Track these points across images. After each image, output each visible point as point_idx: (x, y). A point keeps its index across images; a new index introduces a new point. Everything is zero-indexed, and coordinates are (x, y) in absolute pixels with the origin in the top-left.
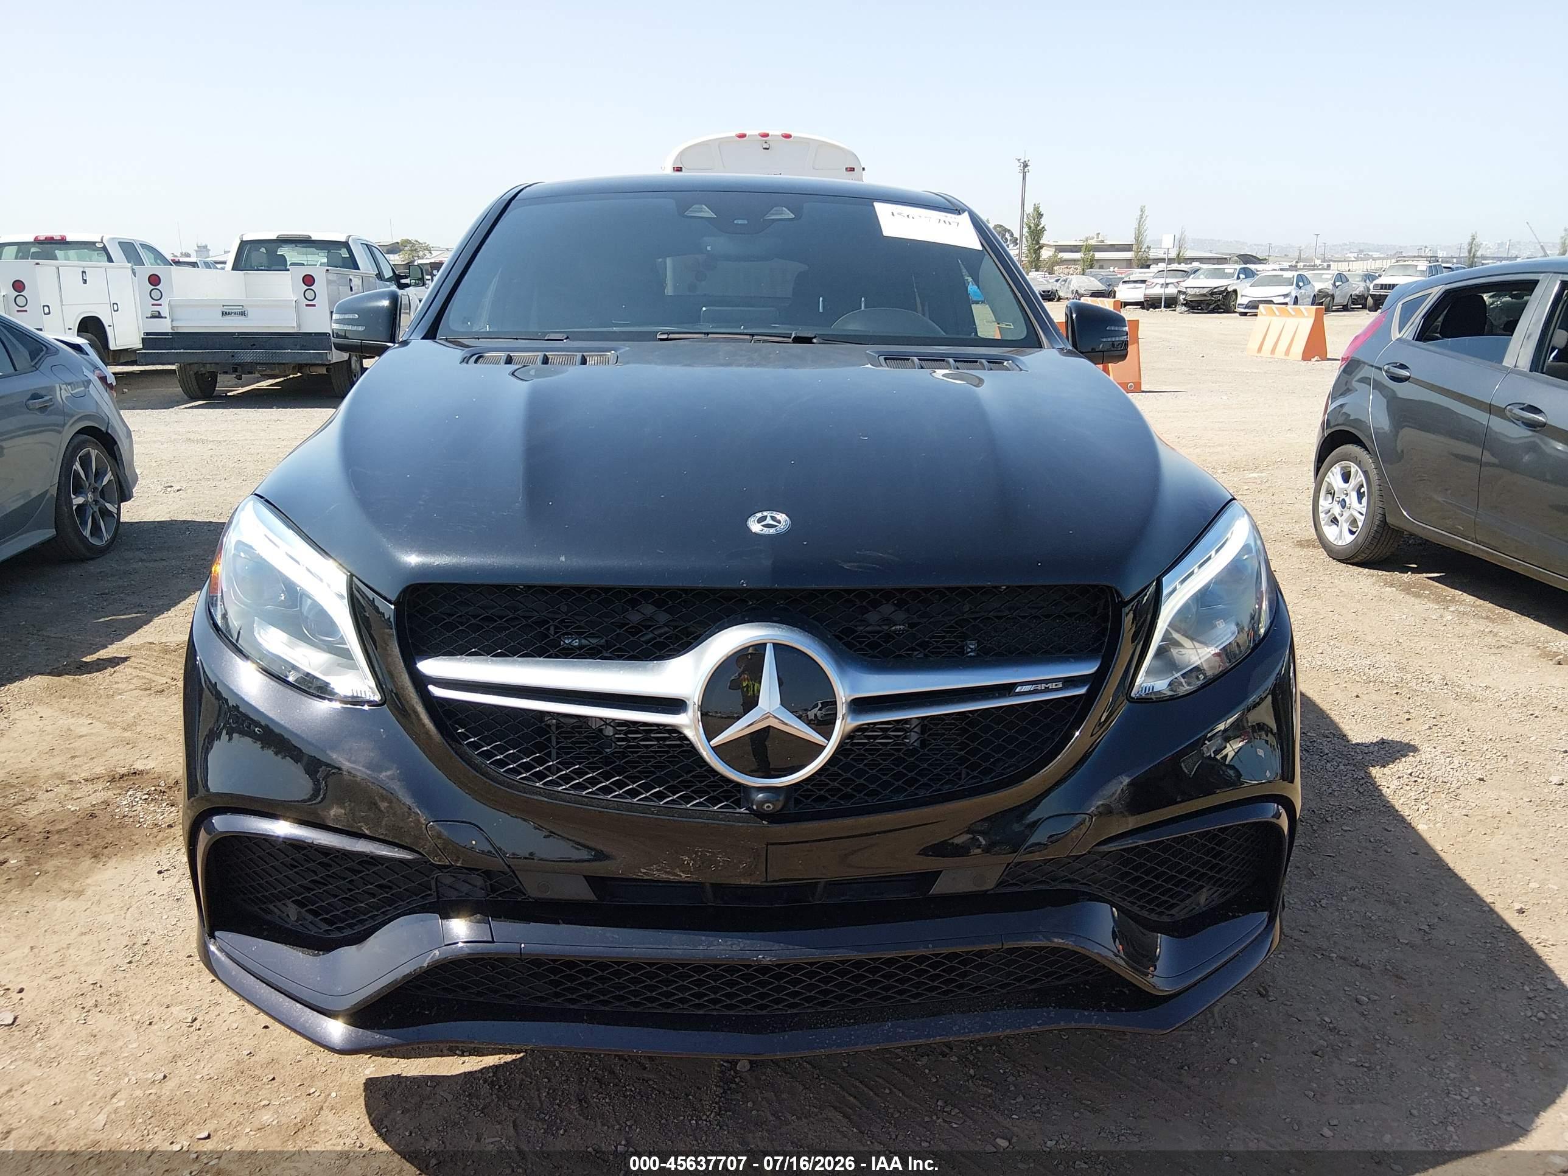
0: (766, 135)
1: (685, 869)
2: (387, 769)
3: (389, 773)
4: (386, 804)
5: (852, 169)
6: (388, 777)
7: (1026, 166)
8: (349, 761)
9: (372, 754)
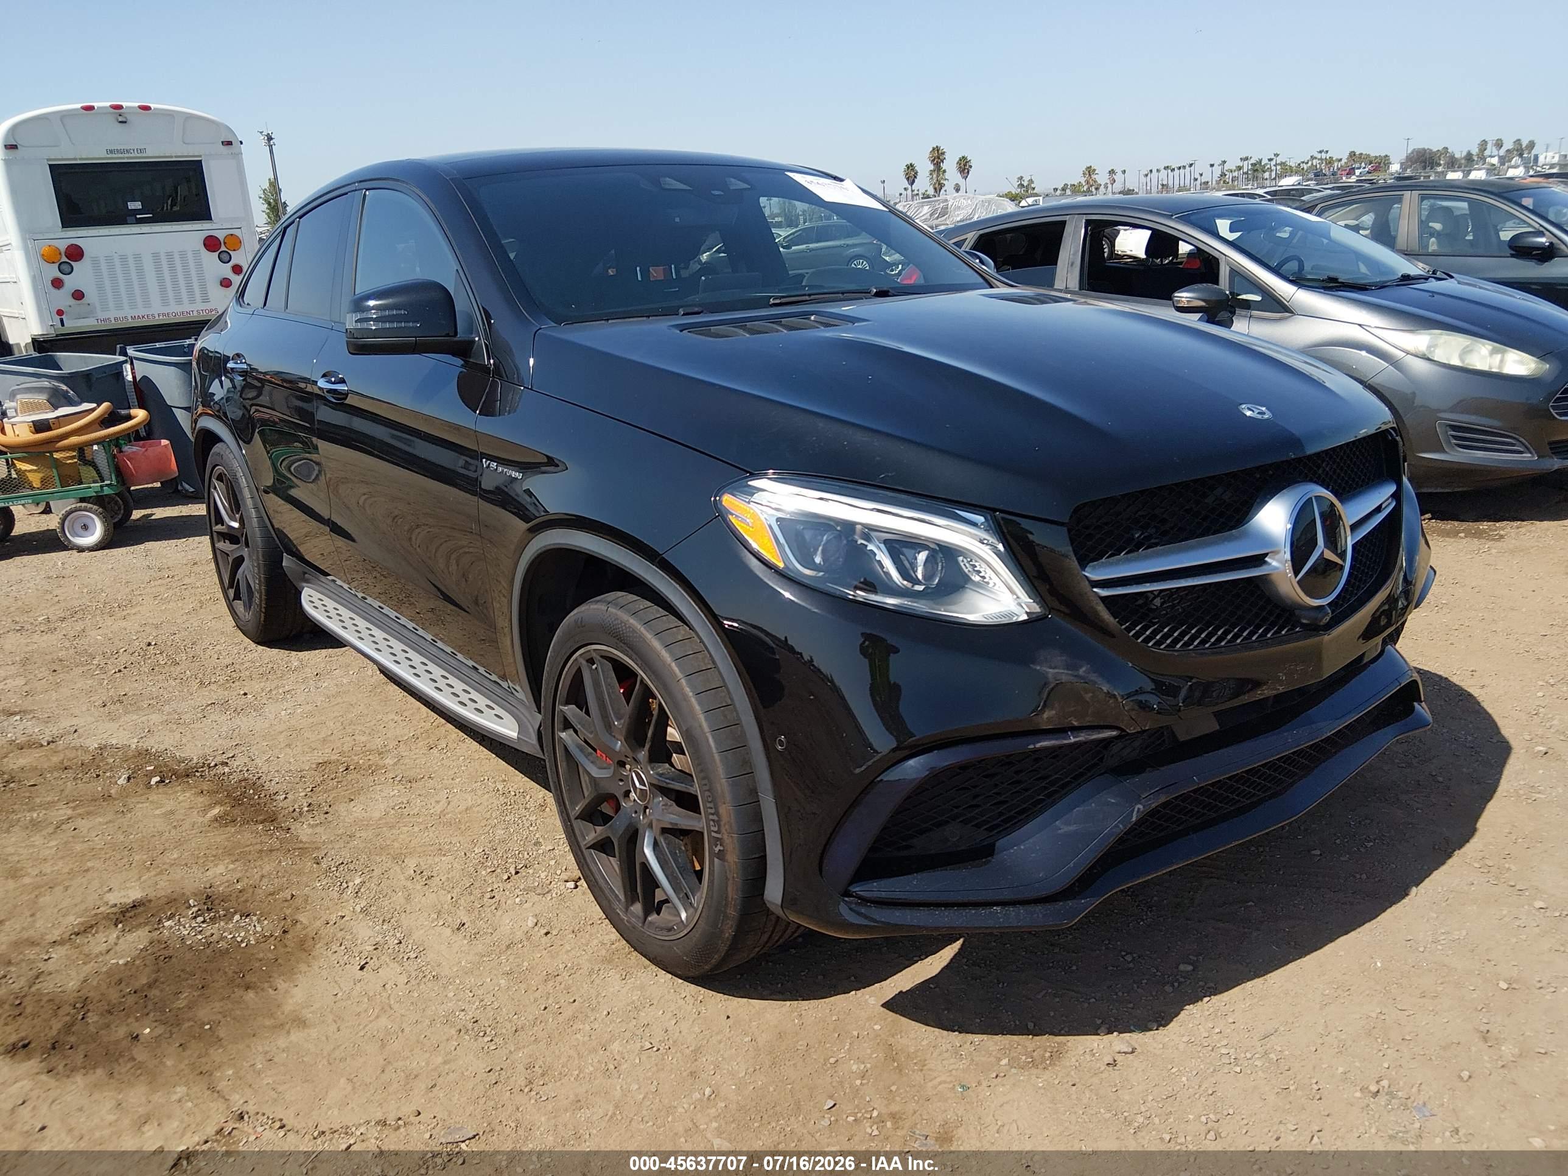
0: (120, 107)
1: (1281, 683)
2: (1081, 667)
3: (1084, 669)
4: (1091, 694)
5: (230, 143)
6: (1084, 672)
7: (270, 138)
8: (1051, 668)
9: (1064, 658)
